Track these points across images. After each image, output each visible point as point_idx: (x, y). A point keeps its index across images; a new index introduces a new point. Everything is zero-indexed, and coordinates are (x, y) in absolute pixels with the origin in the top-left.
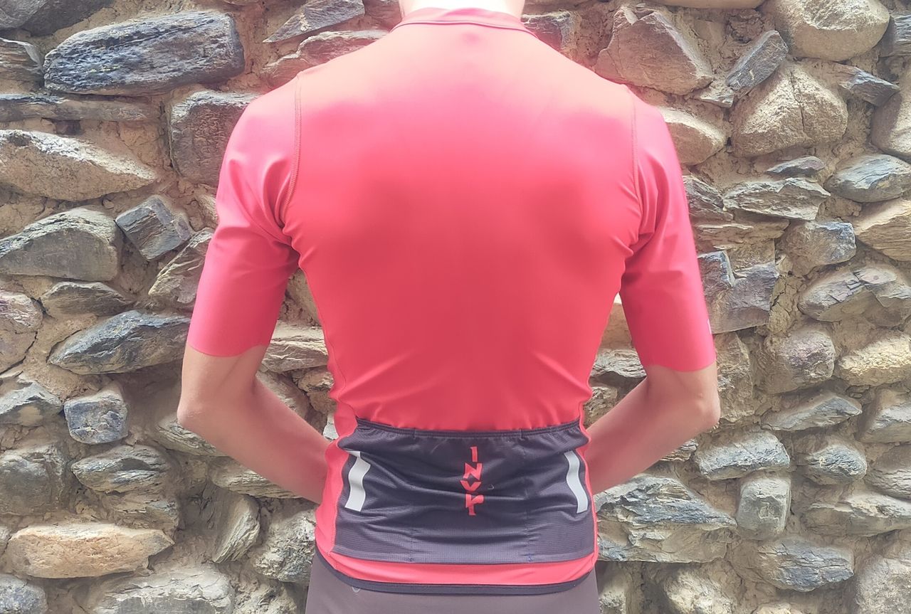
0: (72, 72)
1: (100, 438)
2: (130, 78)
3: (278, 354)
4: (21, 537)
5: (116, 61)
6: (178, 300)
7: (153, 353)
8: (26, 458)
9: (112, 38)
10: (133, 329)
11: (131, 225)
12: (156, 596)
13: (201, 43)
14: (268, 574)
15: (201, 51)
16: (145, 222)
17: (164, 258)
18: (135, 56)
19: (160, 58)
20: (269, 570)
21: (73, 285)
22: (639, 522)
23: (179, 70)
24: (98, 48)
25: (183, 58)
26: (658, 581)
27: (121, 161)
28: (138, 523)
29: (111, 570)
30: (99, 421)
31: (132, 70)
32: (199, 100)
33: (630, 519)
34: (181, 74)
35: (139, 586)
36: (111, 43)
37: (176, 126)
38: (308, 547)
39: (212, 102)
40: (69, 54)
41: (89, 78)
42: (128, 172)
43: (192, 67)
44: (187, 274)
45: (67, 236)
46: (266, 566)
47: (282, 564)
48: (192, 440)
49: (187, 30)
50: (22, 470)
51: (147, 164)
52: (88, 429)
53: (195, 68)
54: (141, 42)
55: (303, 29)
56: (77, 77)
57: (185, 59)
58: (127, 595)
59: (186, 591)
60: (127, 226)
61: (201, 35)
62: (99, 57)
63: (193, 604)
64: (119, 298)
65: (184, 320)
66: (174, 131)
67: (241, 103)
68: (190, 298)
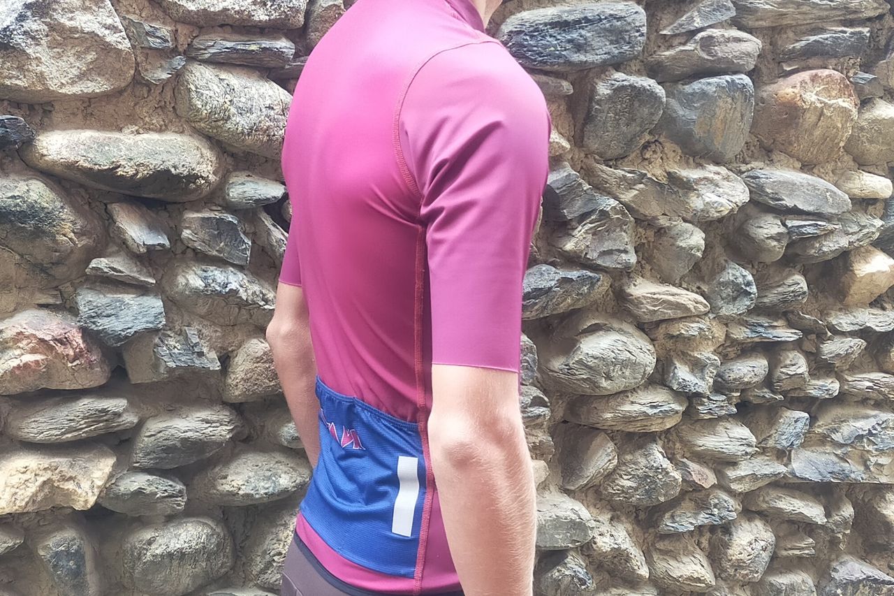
0: (535, 49)
2: (577, 57)
3: (653, 306)
5: (569, 41)
6: (587, 256)
7: (562, 303)
9: (566, 21)
10: (557, 281)
11: (562, 188)
12: (547, 518)
13: (627, 31)
14: (618, 499)
15: (627, 37)
17: (583, 218)
18: (581, 38)
19: (599, 42)
20: (621, 495)
22: (876, 450)
23: (609, 53)
24: (553, 28)
25: (612, 43)
26: (866, 500)
31: (579, 51)
32: (623, 81)
33: (870, 448)
34: (609, 57)
36: (563, 25)
37: (599, 102)
38: (661, 473)
40: (531, 32)
41: (550, 55)
43: (617, 51)
44: (595, 234)
46: (618, 492)
47: (636, 489)
48: (585, 380)
49: (619, 19)
51: (562, 134)
53: (620, 53)
54: (586, 26)
55: (697, 25)
56: (540, 54)
57: (613, 44)
60: (558, 189)
61: (629, 24)
62: (554, 37)
63: (575, 524)
64: (536, 253)
65: (589, 274)
66: (597, 107)
67: (650, 86)
68: (595, 255)
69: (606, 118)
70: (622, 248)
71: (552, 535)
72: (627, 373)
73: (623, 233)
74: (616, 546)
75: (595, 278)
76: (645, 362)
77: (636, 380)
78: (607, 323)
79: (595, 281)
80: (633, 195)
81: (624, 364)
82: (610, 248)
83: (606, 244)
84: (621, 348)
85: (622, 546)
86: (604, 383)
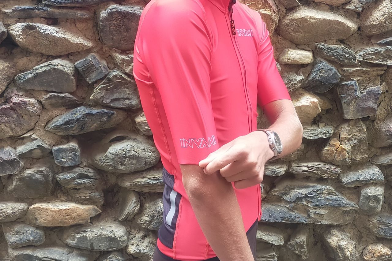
1: (69, 164)
4: (34, 208)
6: (103, 102)
7: (92, 126)
8: (36, 173)
10: (83, 115)
11: (82, 67)
12: (94, 235)
16: (88, 65)
17: (96, 82)
20: (144, 225)
21: (56, 94)
22: (313, 206)
26: (321, 232)
27: (77, 37)
28: (86, 202)
29: (74, 223)
30: (68, 156)
32: (113, 9)
33: (309, 205)
35: (86, 230)
37: (102, 20)
39: (118, 10)
42: (80, 42)
44: (107, 90)
45: (53, 72)
46: (143, 223)
47: (150, 222)
48: (110, 165)
50: (34, 178)
51: (88, 39)
52: (63, 160)
58: (81, 235)
59: (107, 233)
60: (80, 67)
63: (111, 239)
64: (76, 100)
65: (106, 111)
66: (101, 24)
67: (132, 10)
68: (108, 101)
69: (110, 29)
70: (125, 97)
71: (97, 243)
72: (134, 162)
73: (126, 89)
74: (138, 251)
75: (109, 113)
76: (145, 156)
77: (142, 166)
78: (128, 136)
79: (110, 114)
80: (130, 68)
81: (132, 157)
82: (118, 97)
83: (115, 95)
84: (129, 149)
85: (142, 251)
86: (122, 168)
